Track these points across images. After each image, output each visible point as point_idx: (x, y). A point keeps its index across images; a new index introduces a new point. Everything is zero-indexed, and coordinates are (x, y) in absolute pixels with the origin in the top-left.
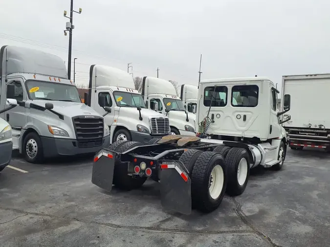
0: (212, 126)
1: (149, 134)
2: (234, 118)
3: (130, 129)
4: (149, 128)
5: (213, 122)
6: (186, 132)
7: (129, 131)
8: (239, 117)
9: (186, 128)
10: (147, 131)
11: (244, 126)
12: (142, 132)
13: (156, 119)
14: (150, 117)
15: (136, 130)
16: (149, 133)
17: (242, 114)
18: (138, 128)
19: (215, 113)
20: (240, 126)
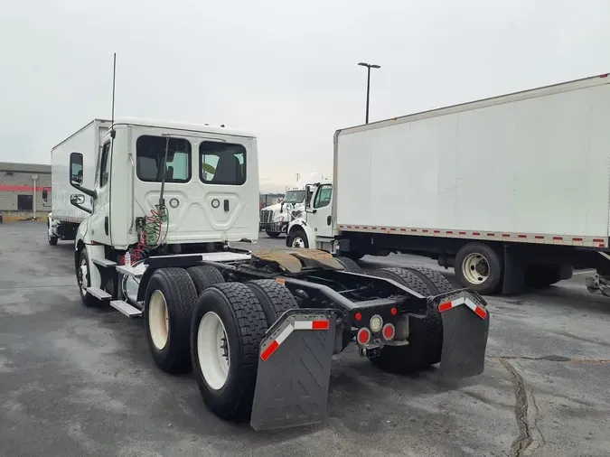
2: (208, 207)
8: (215, 204)
11: (225, 222)
17: (222, 198)
19: (168, 197)
20: (218, 222)
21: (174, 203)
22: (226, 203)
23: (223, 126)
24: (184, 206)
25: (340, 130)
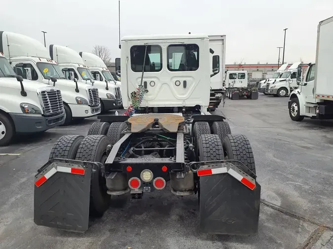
0: (145, 96)
1: (40, 116)
2: (172, 85)
3: (7, 111)
4: (39, 106)
5: (147, 91)
6: (79, 105)
7: (7, 115)
8: (178, 83)
9: (77, 101)
10: (36, 111)
11: (184, 94)
12: (31, 113)
13: (46, 93)
14: (39, 91)
15: (20, 111)
16: (40, 113)
17: (182, 80)
18: (23, 108)
19: (148, 80)
20: (180, 94)
21: (152, 84)
22: (185, 83)
23: (190, 33)
24: (158, 85)
25: (322, 22)
